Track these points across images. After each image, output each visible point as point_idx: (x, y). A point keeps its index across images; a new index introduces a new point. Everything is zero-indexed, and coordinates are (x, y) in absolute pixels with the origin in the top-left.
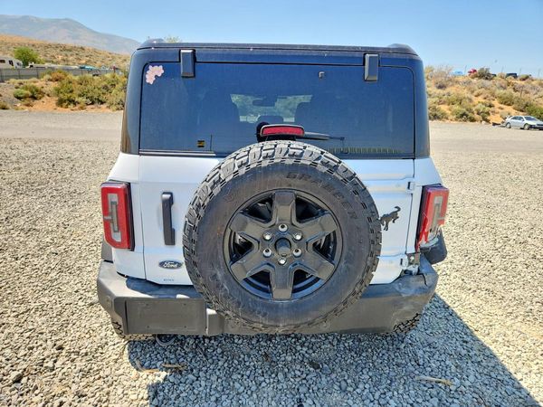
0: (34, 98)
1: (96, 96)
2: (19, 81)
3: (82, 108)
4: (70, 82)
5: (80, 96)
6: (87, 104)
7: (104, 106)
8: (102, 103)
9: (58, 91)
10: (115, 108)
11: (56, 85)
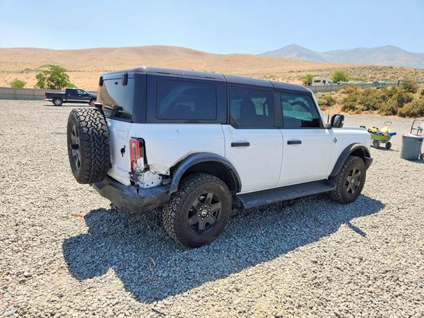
0: (328, 105)
1: (372, 104)
2: (323, 93)
3: (358, 113)
4: (356, 94)
5: (360, 103)
6: (363, 110)
7: (376, 112)
8: (375, 109)
9: (345, 100)
10: (385, 113)
11: (346, 96)
